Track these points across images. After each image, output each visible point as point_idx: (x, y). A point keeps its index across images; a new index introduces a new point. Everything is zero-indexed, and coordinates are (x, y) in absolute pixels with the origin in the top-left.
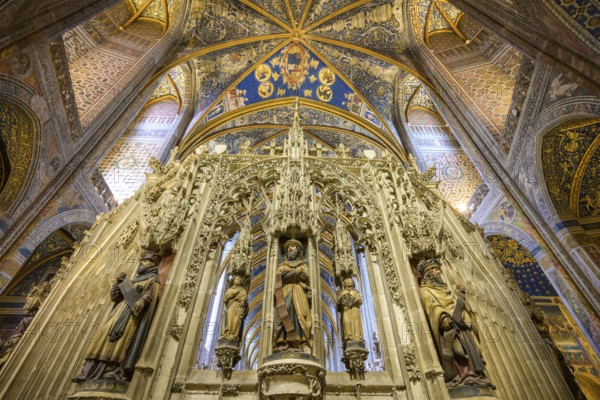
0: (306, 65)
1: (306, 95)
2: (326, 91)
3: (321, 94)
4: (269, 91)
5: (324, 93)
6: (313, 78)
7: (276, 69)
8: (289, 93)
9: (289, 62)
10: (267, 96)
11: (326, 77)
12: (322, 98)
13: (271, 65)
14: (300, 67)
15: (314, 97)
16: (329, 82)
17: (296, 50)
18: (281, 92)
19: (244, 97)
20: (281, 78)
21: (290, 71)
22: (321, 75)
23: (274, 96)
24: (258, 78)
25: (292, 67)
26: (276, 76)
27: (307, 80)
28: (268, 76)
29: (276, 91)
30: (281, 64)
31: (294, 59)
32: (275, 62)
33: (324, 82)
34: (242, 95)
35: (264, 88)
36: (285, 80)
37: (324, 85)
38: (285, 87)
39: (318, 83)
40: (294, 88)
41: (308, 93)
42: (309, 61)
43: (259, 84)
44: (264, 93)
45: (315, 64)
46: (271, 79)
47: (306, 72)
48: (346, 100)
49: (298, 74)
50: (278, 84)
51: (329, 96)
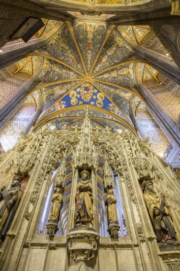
0: (92, 91)
2: (100, 103)
3: (98, 104)
4: (75, 102)
5: (100, 104)
6: (95, 97)
7: (79, 93)
8: (84, 103)
9: (84, 90)
11: (100, 97)
12: (98, 105)
13: (76, 91)
14: (89, 92)
15: (95, 105)
16: (102, 98)
17: (87, 85)
18: (81, 103)
20: (81, 97)
21: (85, 94)
22: (98, 96)
23: (77, 104)
24: (71, 96)
25: (85, 92)
26: (79, 96)
27: (92, 98)
28: (75, 96)
29: (78, 102)
30: (81, 91)
31: (87, 89)
32: (78, 90)
33: (100, 99)
34: (63, 104)
35: (73, 101)
36: (82, 98)
38: (82, 100)
39: (97, 99)
40: (87, 101)
41: (92, 103)
42: (93, 90)
43: (71, 99)
44: (73, 103)
45: (96, 91)
46: (77, 97)
47: (92, 94)
48: (109, 106)
49: (88, 95)
50: (80, 99)
51: (101, 105)
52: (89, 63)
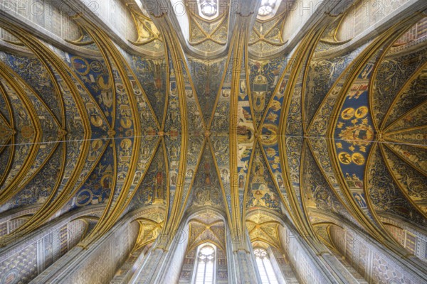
0: (361, 143)
1: (337, 144)
2: (347, 159)
3: (343, 155)
4: (346, 116)
5: (345, 159)
6: (352, 148)
7: (360, 121)
8: (338, 132)
9: (361, 131)
10: (342, 114)
11: (355, 157)
12: (340, 156)
13: (364, 118)
14: (357, 138)
15: (339, 151)
17: (369, 135)
18: (340, 126)
19: (353, 97)
20: (352, 125)
21: (354, 132)
22: (357, 154)
23: (340, 120)
25: (357, 133)
26: (354, 121)
27: (349, 145)
28: (357, 116)
29: (343, 121)
30: (362, 126)
31: (362, 135)
32: (365, 121)
35: (351, 111)
36: (349, 128)
37: (351, 157)
38: (344, 128)
39: (351, 153)
41: (340, 145)
42: (363, 145)
43: (355, 109)
44: (346, 112)
45: (363, 149)
46: (354, 118)
47: (355, 144)
48: (351, 176)
49: (352, 137)
50: (348, 123)
51: (344, 161)
52: (405, 137)
